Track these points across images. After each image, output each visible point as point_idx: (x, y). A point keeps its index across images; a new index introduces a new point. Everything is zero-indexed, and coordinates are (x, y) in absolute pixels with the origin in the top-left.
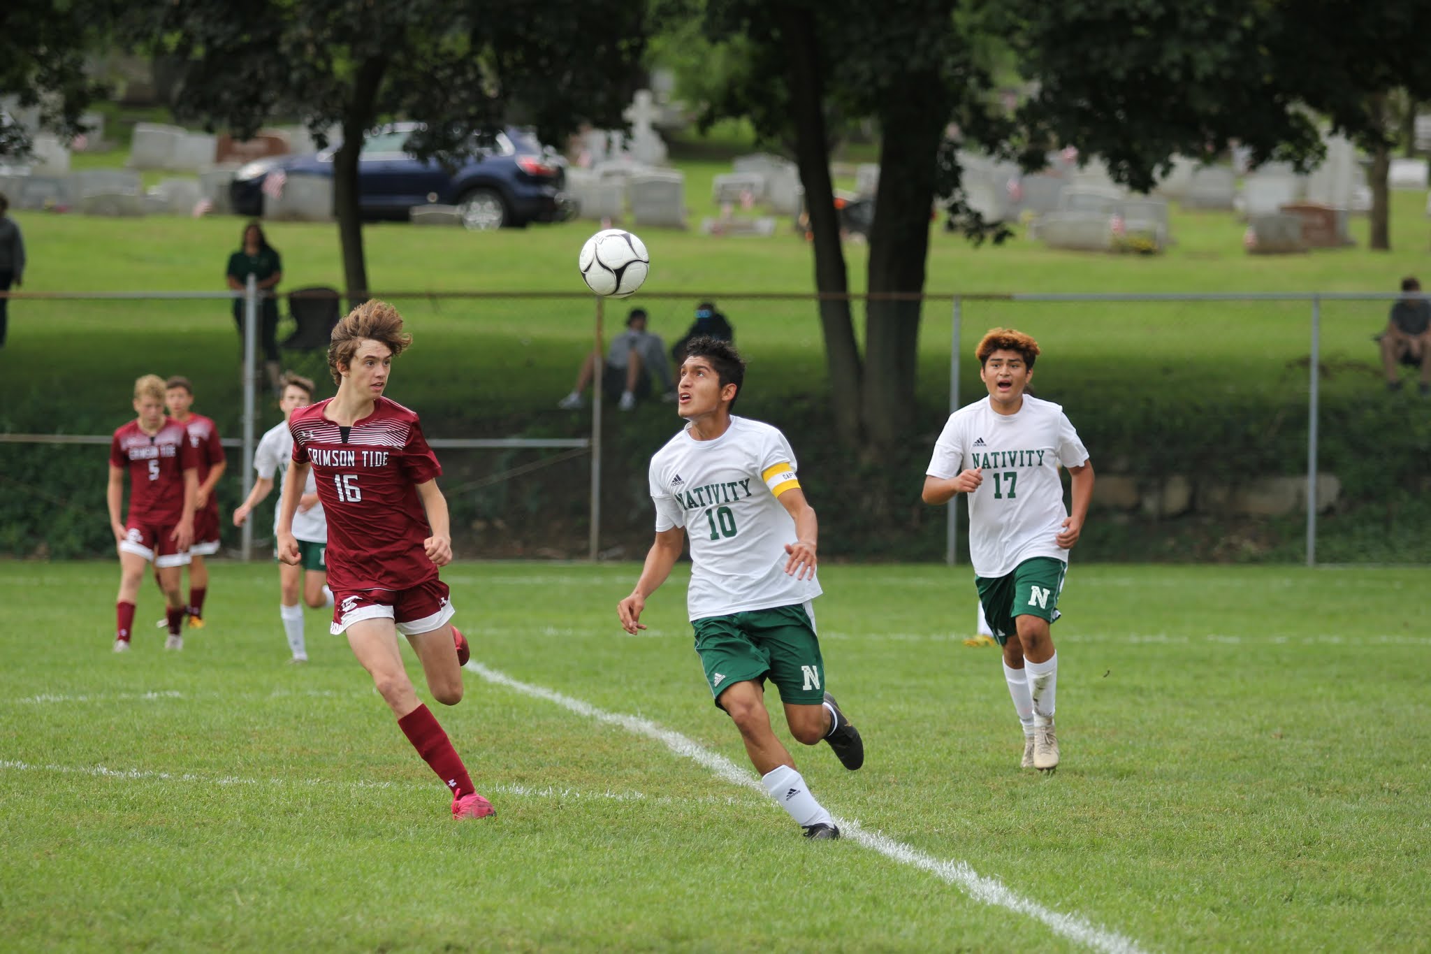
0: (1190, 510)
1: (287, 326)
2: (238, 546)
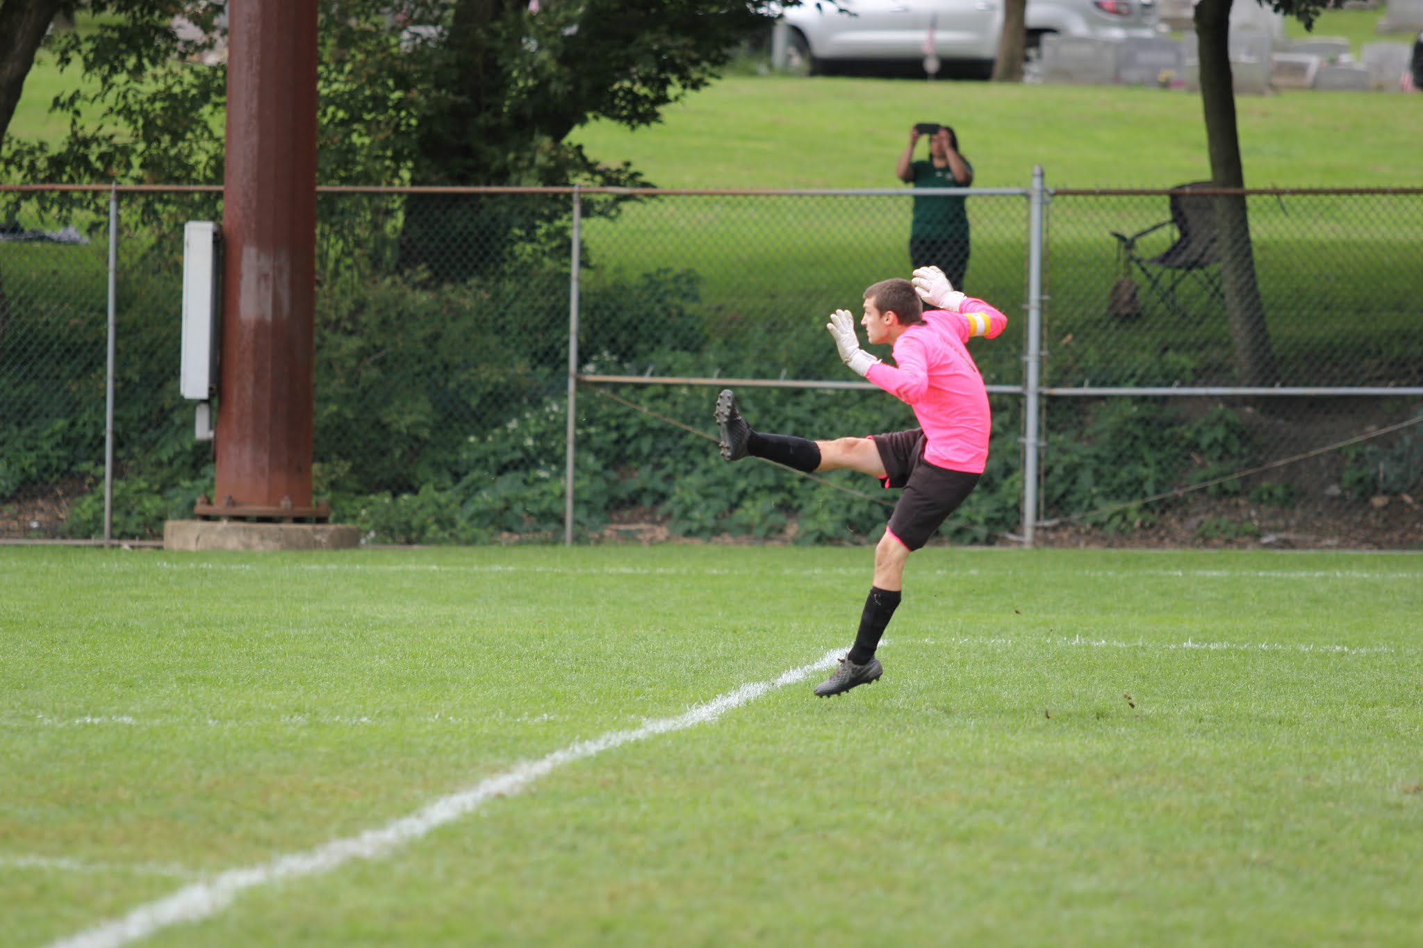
1: (1169, 234)
2: (1015, 526)
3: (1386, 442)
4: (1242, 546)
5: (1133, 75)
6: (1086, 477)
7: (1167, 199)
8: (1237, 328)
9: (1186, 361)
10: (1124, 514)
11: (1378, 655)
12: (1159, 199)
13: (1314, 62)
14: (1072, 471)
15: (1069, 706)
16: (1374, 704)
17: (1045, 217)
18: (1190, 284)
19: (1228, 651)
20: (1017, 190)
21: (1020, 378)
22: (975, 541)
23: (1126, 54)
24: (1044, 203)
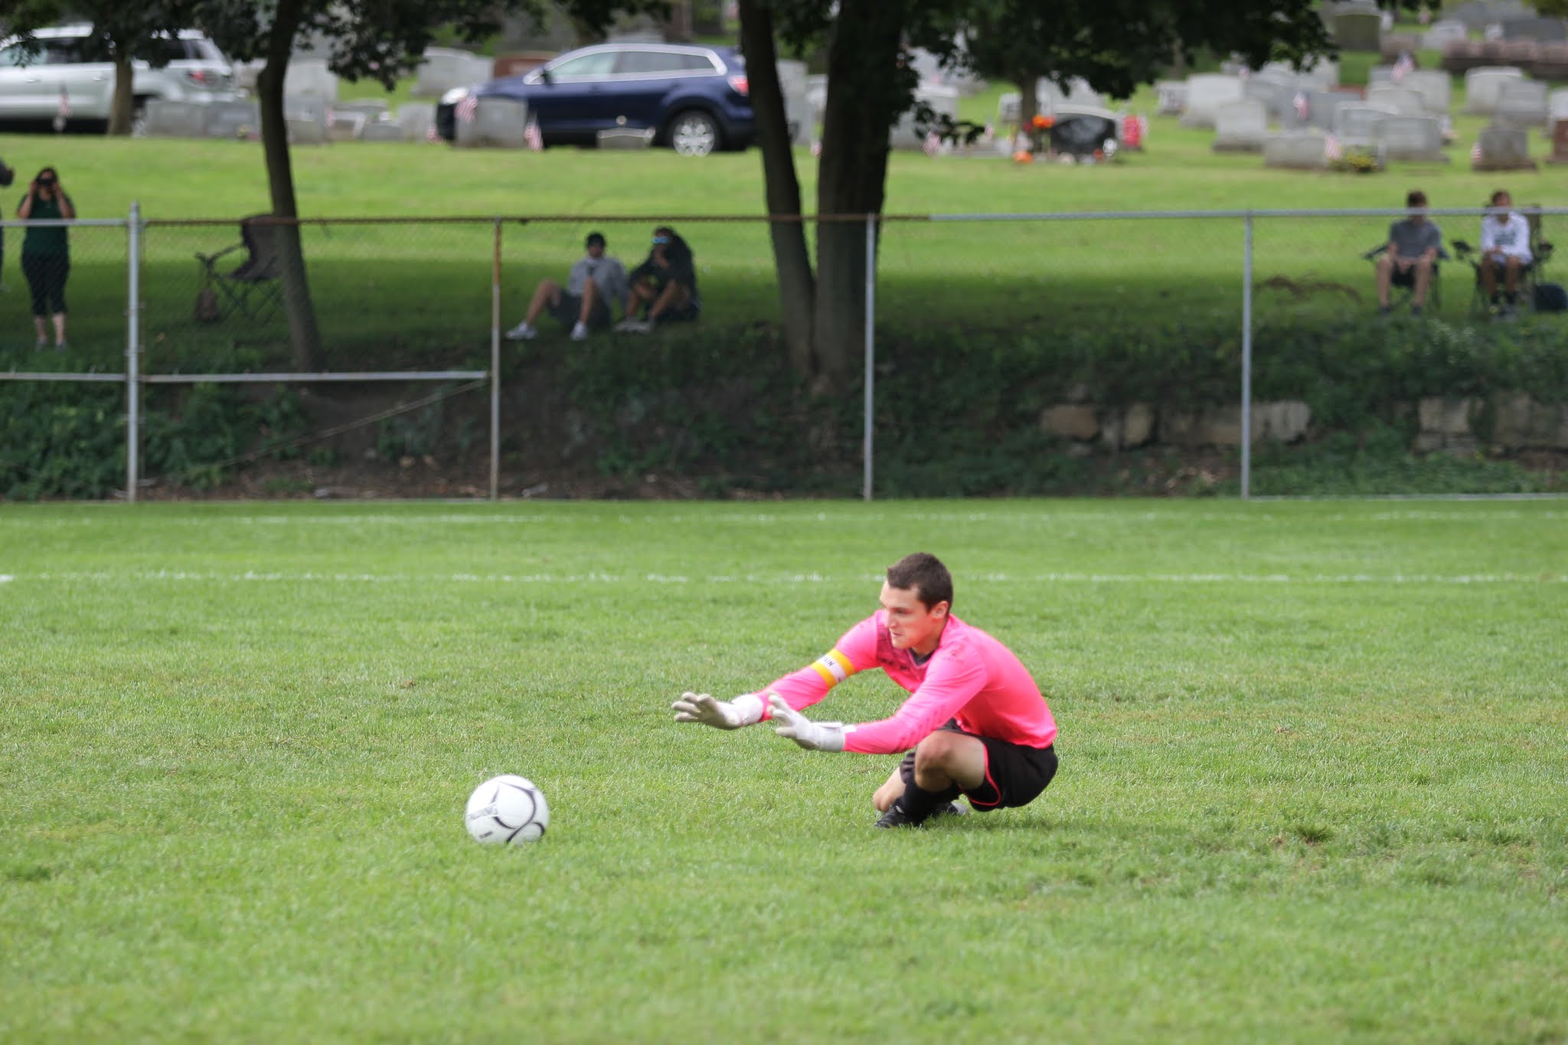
0: (1152, 441)
1: (240, 255)
2: (122, 486)
3: (412, 416)
4: (301, 498)
5: (218, 130)
6: (178, 444)
7: (238, 229)
8: (294, 329)
9: (254, 354)
10: (208, 475)
11: (396, 582)
12: (229, 228)
13: (360, 120)
14: (166, 440)
15: (150, 626)
16: (389, 619)
17: (141, 242)
18: (257, 294)
19: (279, 581)
20: (117, 221)
21: (122, 367)
22: (91, 497)
23: (213, 112)
24: (140, 232)
